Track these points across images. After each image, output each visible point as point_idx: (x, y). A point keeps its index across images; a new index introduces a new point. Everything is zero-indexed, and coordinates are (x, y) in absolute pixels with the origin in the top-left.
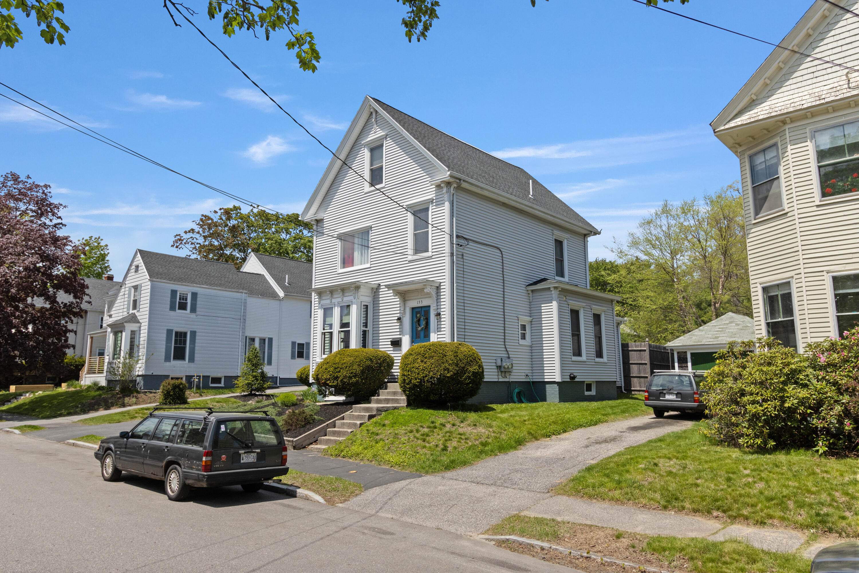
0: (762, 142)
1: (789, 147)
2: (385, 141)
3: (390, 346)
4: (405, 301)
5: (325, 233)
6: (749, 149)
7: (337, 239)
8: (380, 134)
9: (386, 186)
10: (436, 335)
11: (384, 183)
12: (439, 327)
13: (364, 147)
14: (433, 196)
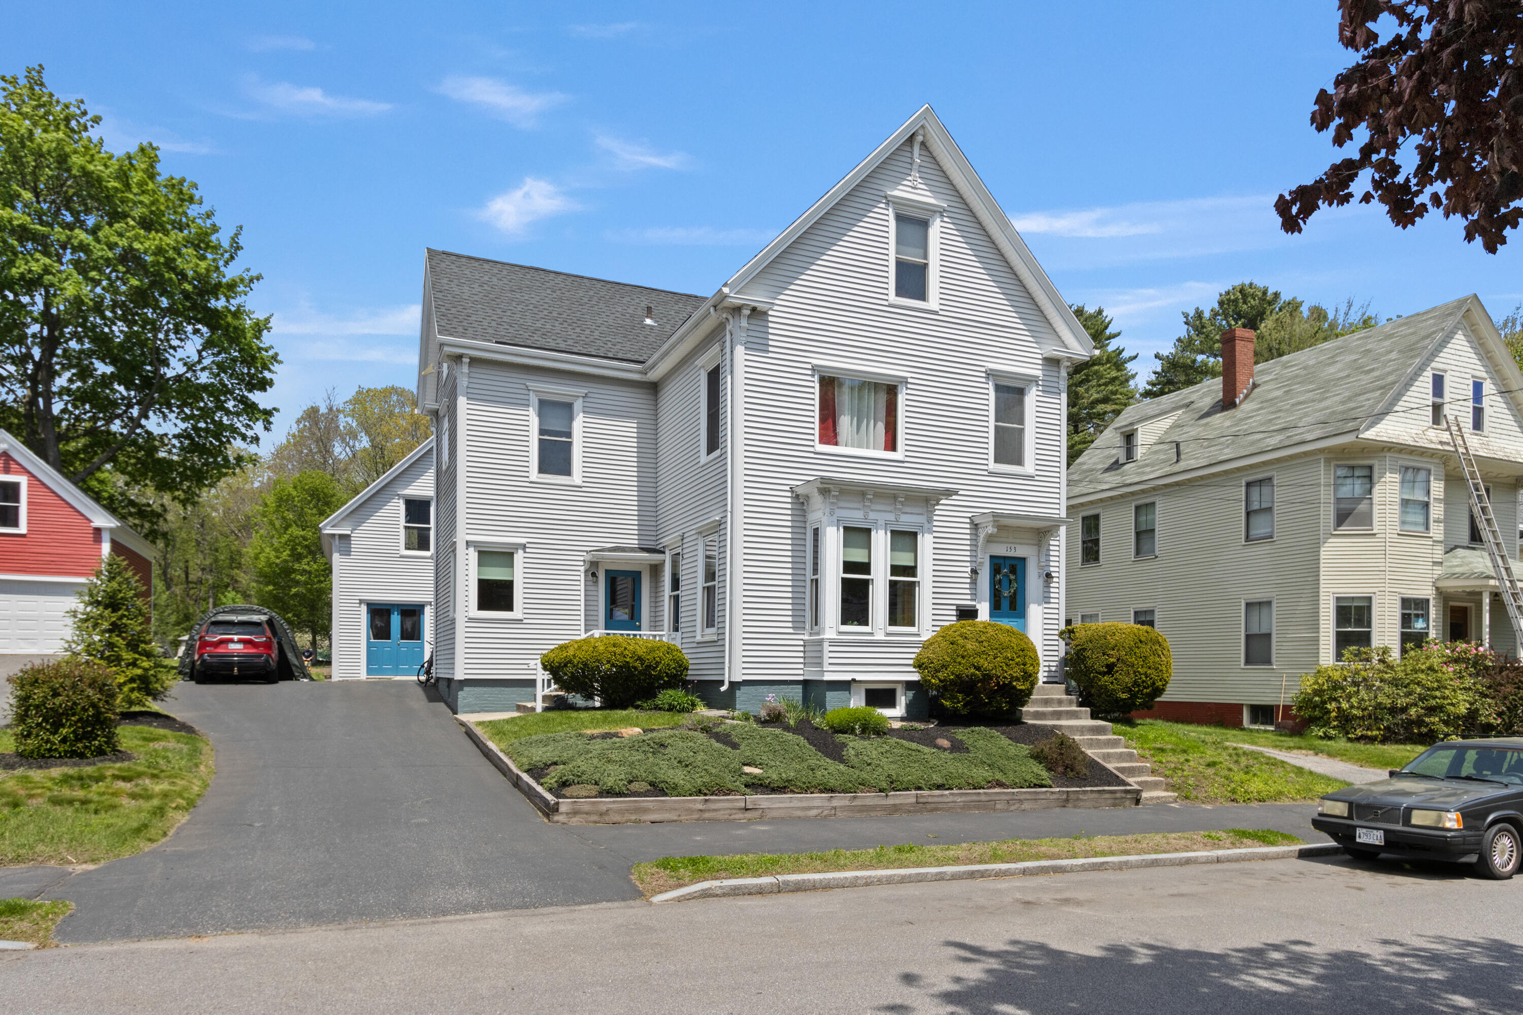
0: (1355, 458)
1: (1388, 475)
2: (938, 220)
3: (954, 618)
4: (988, 541)
5: (771, 349)
6: (1337, 459)
7: (813, 376)
8: (927, 198)
9: (941, 313)
10: (1041, 608)
11: (933, 302)
12: (1046, 595)
13: (887, 204)
14: (1039, 373)
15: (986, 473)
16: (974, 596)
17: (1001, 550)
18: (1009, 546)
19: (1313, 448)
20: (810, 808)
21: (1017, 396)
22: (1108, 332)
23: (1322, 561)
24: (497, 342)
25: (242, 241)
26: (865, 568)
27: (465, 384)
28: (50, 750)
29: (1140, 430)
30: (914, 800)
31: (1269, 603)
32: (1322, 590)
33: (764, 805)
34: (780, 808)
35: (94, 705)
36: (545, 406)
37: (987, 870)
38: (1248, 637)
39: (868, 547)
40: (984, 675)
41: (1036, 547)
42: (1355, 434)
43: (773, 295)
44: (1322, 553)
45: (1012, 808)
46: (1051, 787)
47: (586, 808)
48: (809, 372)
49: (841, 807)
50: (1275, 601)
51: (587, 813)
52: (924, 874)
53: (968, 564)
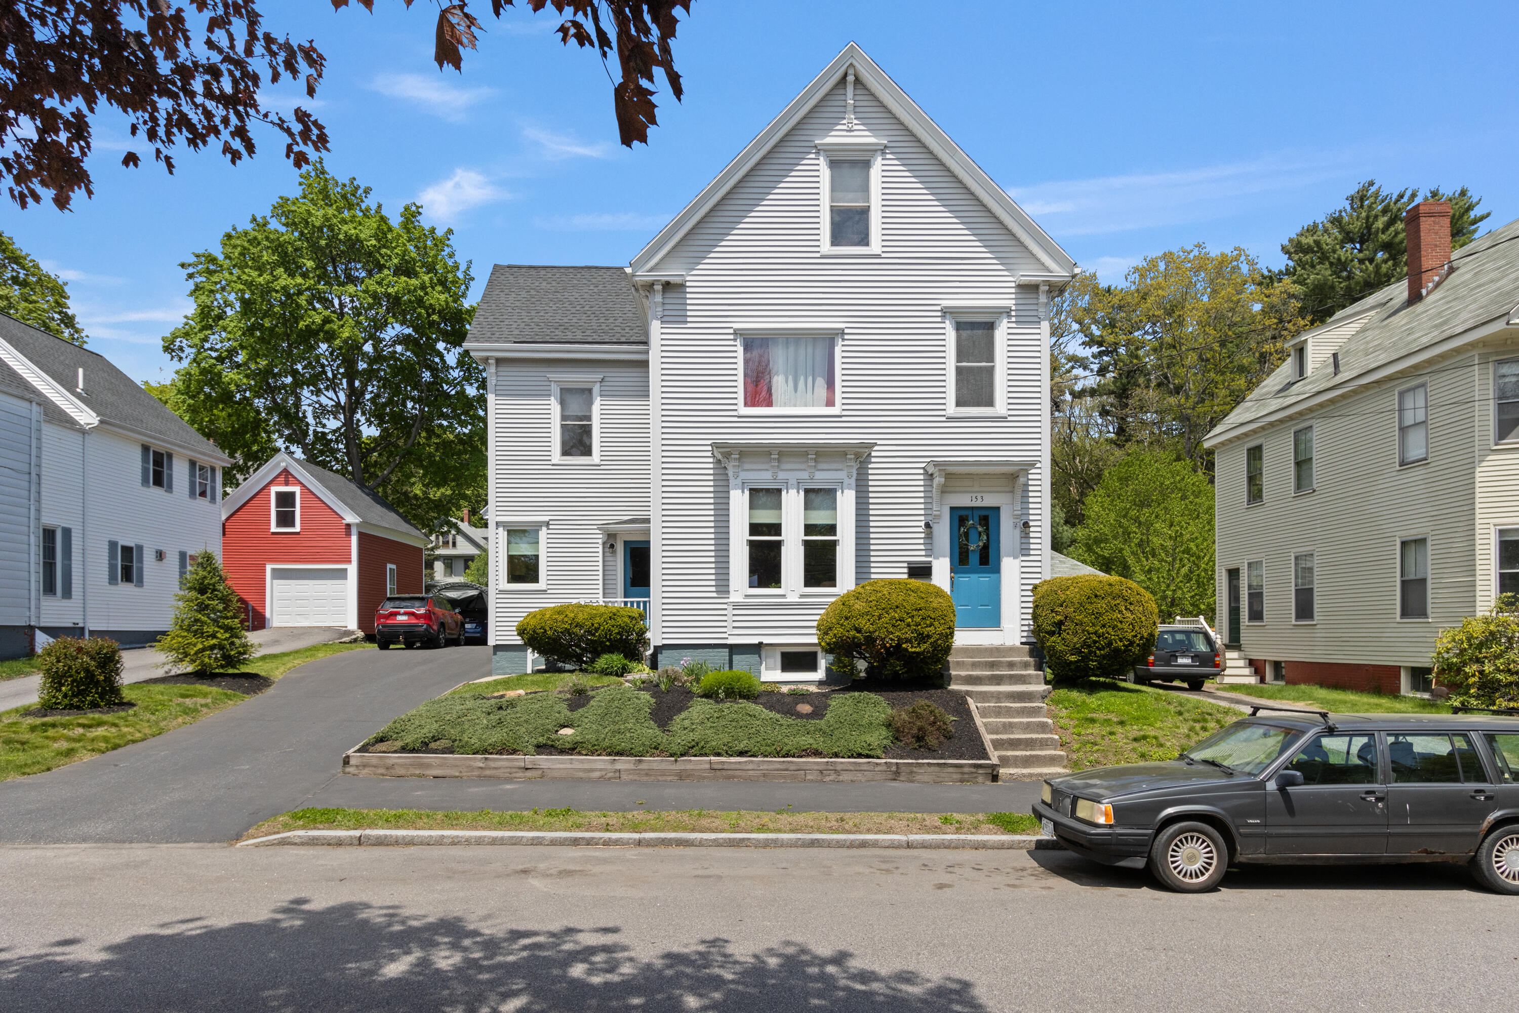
2: (880, 158)
3: (906, 576)
4: (942, 492)
5: (689, 319)
6: (1497, 353)
7: (735, 340)
8: (864, 138)
9: (884, 255)
10: (1017, 561)
11: (875, 246)
12: (1024, 546)
13: (817, 153)
14: (1011, 303)
15: (944, 419)
16: (930, 550)
17: (964, 500)
18: (974, 495)
19: (1462, 343)
20: (592, 770)
21: (985, 332)
22: (1472, 214)
23: (1478, 485)
24: (515, 342)
25: (472, 273)
26: (776, 529)
27: (494, 382)
28: (56, 703)
29: (1310, 341)
30: (708, 766)
31: (1424, 541)
32: (1478, 521)
33: (544, 765)
34: (560, 769)
35: (87, 671)
36: (565, 396)
37: (593, 838)
38: (1404, 583)
39: (779, 506)
40: (866, 638)
41: (1009, 495)
42: (1505, 318)
43: (691, 266)
44: (1477, 475)
45: (827, 779)
46: (878, 758)
47: (374, 762)
48: (732, 337)
49: (626, 770)
50: (1431, 538)
51: (375, 767)
52: (518, 837)
53: (922, 518)
